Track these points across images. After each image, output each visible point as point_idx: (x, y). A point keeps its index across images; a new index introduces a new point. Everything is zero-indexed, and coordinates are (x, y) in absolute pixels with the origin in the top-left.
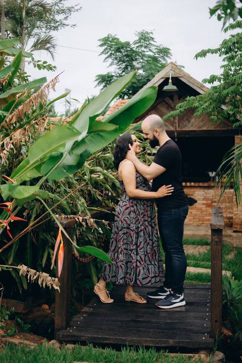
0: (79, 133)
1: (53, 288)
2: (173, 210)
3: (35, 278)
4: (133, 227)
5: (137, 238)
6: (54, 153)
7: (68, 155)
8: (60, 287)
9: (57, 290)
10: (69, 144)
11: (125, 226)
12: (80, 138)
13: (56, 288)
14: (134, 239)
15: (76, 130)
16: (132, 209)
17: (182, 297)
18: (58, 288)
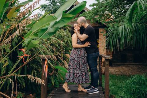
0: (57, 19)
1: (42, 84)
2: (93, 54)
3: (34, 80)
4: (76, 59)
5: (77, 64)
6: (43, 28)
7: (51, 28)
8: (45, 83)
9: (44, 85)
10: (52, 23)
11: (73, 59)
12: (57, 20)
13: (43, 84)
14: (76, 64)
15: (55, 17)
16: (76, 52)
17: (97, 89)
18: (44, 84)
